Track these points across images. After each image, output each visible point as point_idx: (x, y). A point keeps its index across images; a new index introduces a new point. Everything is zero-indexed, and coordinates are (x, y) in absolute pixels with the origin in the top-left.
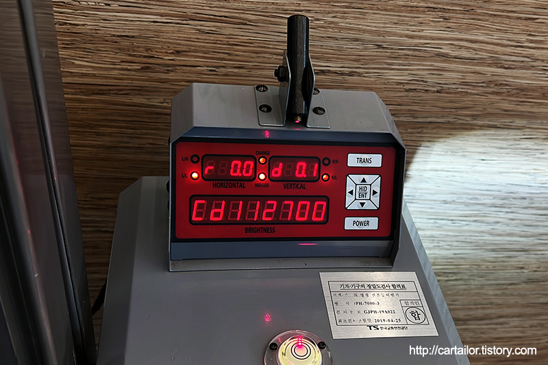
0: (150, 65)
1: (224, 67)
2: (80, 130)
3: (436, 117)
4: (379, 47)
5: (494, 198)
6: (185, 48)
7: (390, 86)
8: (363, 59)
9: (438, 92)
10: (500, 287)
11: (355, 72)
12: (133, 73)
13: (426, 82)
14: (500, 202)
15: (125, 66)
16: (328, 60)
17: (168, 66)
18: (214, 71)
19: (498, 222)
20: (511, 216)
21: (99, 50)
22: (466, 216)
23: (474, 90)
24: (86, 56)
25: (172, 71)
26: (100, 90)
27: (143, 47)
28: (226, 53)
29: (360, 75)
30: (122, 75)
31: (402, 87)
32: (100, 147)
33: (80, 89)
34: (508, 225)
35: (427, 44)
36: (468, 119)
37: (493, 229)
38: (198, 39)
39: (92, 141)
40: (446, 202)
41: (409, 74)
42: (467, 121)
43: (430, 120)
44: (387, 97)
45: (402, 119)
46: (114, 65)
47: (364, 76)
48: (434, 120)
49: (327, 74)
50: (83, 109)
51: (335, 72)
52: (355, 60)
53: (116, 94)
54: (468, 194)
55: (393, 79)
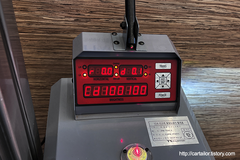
0: (78, 19)
1: (112, 19)
2: (46, 51)
4: (183, 8)
5: (232, 79)
6: (94, 10)
7: (188, 27)
8: (176, 14)
9: (209, 29)
11: (173, 20)
12: (71, 22)
13: (204, 25)
14: (235, 81)
15: (67, 19)
16: (160, 15)
17: (87, 19)
18: (108, 21)
20: (239, 87)
21: (55, 12)
24: (48, 15)
25: (89, 21)
26: (56, 31)
27: (75, 10)
28: (114, 12)
29: (174, 22)
30: (66, 23)
31: (193, 27)
32: (56, 59)
33: (46, 31)
34: (238, 92)
37: (231, 94)
38: (100, 5)
39: (52, 56)
40: (211, 82)
41: (197, 21)
42: (222, 43)
43: (205, 43)
44: (187, 32)
45: (193, 43)
46: (62, 19)
47: (176, 22)
48: (207, 43)
49: (160, 21)
50: (48, 40)
51: (163, 21)
52: (173, 15)
53: (63, 33)
54: (221, 78)
55: (189, 24)
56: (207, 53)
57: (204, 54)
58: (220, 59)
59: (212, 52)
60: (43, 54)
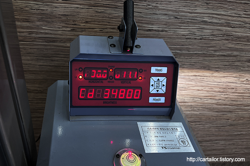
0: (75, 28)
1: (106, 29)
2: (44, 58)
3: (198, 51)
4: (176, 18)
5: (220, 88)
6: (90, 20)
7: (179, 37)
8: (168, 24)
9: (200, 39)
10: (217, 128)
11: (164, 30)
12: (67, 32)
13: (195, 34)
14: (222, 90)
15: (64, 29)
16: (152, 24)
17: (82, 28)
18: (102, 30)
19: (220, 99)
20: (226, 96)
21: (53, 22)
22: (207, 97)
23: (216, 38)
24: (47, 25)
25: (84, 31)
26: (53, 40)
27: (71, 20)
28: (108, 22)
29: (166, 31)
30: (63, 33)
31: (184, 37)
32: (53, 66)
33: (45, 40)
34: (224, 100)
35: (198, 16)
36: (212, 52)
37: (218, 102)
38: (96, 15)
39: (49, 63)
40: (199, 90)
41: (189, 31)
42: (212, 53)
43: (195, 52)
44: (178, 42)
45: (184, 52)
46: (59, 28)
47: (168, 32)
48: (197, 52)
49: (151, 31)
50: (46, 49)
51: (155, 30)
52: (165, 24)
53: (60, 42)
54: (209, 86)
55: (181, 33)
56: (196, 62)
57: (193, 64)
58: (210, 68)
59: (202, 62)
60: (42, 61)
